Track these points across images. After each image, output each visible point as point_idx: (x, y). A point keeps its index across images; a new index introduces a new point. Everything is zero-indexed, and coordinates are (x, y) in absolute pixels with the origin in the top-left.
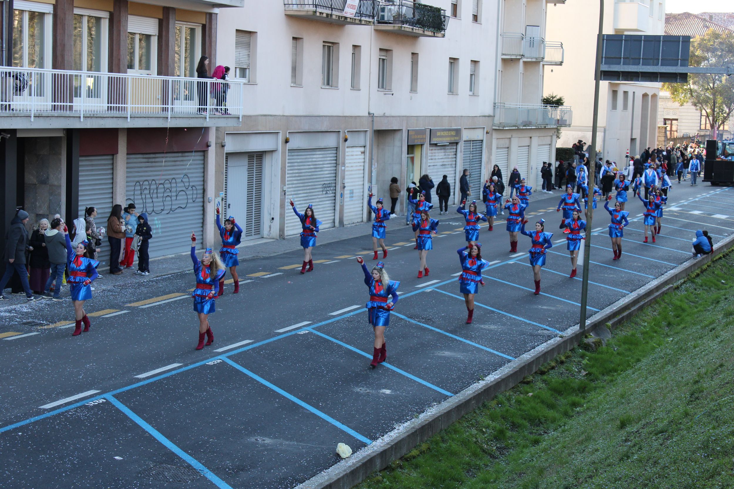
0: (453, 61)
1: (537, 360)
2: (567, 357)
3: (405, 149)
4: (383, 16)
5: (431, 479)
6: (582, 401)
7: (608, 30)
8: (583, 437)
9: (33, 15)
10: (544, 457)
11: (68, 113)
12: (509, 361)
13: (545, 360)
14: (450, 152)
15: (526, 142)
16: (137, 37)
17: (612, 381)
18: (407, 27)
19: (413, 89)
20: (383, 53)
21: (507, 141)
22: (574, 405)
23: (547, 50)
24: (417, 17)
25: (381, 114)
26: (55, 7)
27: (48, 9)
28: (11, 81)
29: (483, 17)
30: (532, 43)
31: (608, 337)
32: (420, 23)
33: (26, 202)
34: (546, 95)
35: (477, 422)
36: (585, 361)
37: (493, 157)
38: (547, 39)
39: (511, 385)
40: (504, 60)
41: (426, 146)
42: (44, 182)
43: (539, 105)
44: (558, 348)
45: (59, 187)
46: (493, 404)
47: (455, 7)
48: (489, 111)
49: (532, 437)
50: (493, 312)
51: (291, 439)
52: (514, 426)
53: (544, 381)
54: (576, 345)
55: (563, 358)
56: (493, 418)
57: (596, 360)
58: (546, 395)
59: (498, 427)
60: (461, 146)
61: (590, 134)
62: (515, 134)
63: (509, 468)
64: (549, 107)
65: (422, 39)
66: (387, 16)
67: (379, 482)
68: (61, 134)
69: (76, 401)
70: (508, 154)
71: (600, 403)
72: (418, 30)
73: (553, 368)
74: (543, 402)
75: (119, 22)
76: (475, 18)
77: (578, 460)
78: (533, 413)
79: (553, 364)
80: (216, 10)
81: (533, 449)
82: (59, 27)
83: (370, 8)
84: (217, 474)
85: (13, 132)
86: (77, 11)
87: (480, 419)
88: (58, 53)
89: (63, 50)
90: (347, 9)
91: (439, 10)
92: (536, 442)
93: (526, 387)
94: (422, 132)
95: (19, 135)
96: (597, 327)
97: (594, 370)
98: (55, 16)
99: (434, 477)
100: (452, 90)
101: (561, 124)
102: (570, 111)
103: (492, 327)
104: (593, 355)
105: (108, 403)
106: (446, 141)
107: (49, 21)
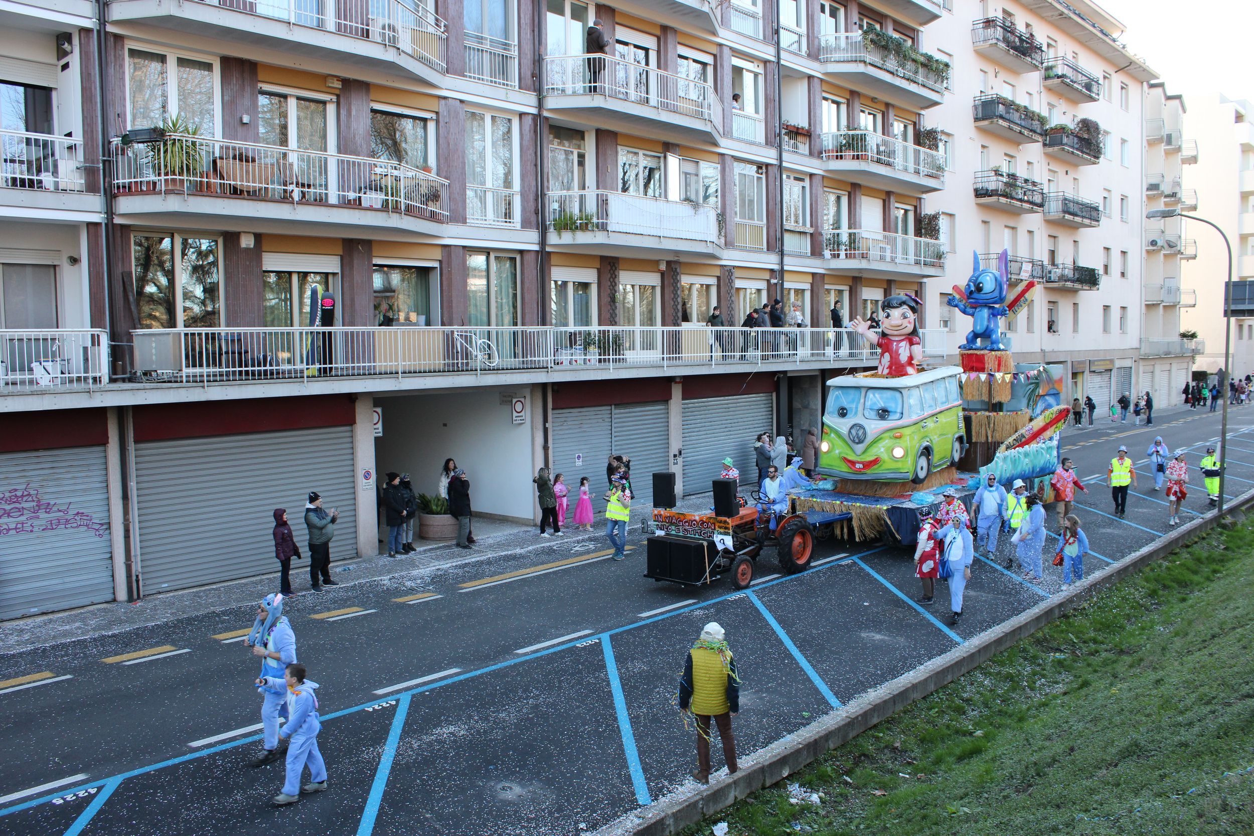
0: (1106, 308)
1: (1183, 536)
2: (1208, 534)
3: (1070, 375)
4: (1050, 277)
5: (1098, 626)
6: (1222, 569)
7: (1235, 279)
8: (1225, 597)
9: (797, 291)
10: (1191, 611)
11: (822, 358)
12: (1160, 537)
13: (1189, 537)
14: (1106, 377)
15: (1167, 367)
16: (869, 302)
17: (1247, 554)
18: (1069, 284)
19: (1075, 329)
20: (1052, 305)
21: (1151, 367)
22: (1215, 571)
23: (1182, 296)
24: (1077, 276)
25: (1051, 349)
26: (812, 285)
27: (807, 286)
28: (783, 337)
29: (1129, 274)
30: (1169, 291)
31: (1242, 519)
32: (1079, 281)
33: (794, 421)
34: (1182, 331)
35: (1135, 584)
36: (1223, 538)
37: (1141, 380)
38: (1183, 287)
39: (1162, 555)
40: (1147, 306)
41: (1087, 372)
42: (806, 407)
43: (1177, 339)
44: (1200, 527)
45: (817, 410)
46: (1147, 569)
47: (1106, 267)
48: (1135, 344)
49: (1180, 596)
50: (1144, 499)
51: (989, 593)
52: (1165, 587)
53: (1189, 553)
54: (1215, 525)
55: (1204, 535)
56: (1147, 580)
57: (1232, 537)
58: (1191, 563)
59: (1152, 587)
60: (1114, 373)
61: (1224, 359)
62: (1158, 362)
63: (1162, 619)
64: (1185, 340)
65: (1081, 292)
66: (1053, 277)
67: (1057, 626)
68: (817, 373)
69: (832, 561)
70: (1153, 377)
71: (1237, 571)
72: (1077, 286)
73: (1196, 543)
74: (1188, 569)
75: (856, 292)
76: (1123, 274)
77: (1222, 615)
78: (1179, 577)
79: (1196, 539)
80: (925, 280)
81: (1182, 605)
82: (815, 298)
83: (1040, 272)
84: (936, 617)
85: (785, 372)
86: (827, 287)
87: (1137, 581)
88: (815, 317)
89: (818, 314)
90: (1022, 273)
91: (1093, 270)
92: (1184, 600)
93: (1174, 557)
94: (1083, 362)
95: (789, 375)
96: (1232, 511)
97: (1231, 545)
98: (812, 291)
99: (1101, 624)
100: (1106, 329)
101: (1195, 352)
102: (1203, 343)
103: (1145, 510)
104: (1230, 533)
105: (855, 563)
106: (1102, 368)
107: (808, 295)
